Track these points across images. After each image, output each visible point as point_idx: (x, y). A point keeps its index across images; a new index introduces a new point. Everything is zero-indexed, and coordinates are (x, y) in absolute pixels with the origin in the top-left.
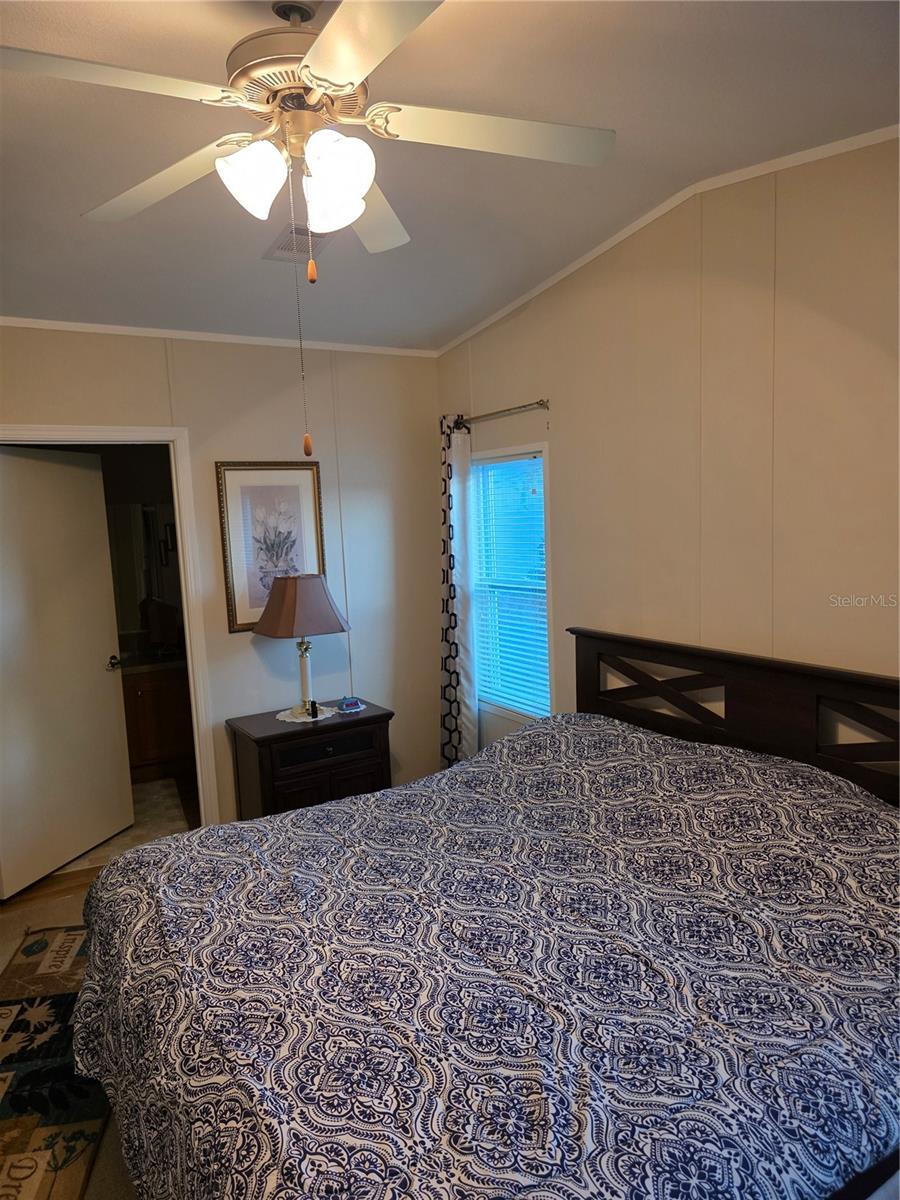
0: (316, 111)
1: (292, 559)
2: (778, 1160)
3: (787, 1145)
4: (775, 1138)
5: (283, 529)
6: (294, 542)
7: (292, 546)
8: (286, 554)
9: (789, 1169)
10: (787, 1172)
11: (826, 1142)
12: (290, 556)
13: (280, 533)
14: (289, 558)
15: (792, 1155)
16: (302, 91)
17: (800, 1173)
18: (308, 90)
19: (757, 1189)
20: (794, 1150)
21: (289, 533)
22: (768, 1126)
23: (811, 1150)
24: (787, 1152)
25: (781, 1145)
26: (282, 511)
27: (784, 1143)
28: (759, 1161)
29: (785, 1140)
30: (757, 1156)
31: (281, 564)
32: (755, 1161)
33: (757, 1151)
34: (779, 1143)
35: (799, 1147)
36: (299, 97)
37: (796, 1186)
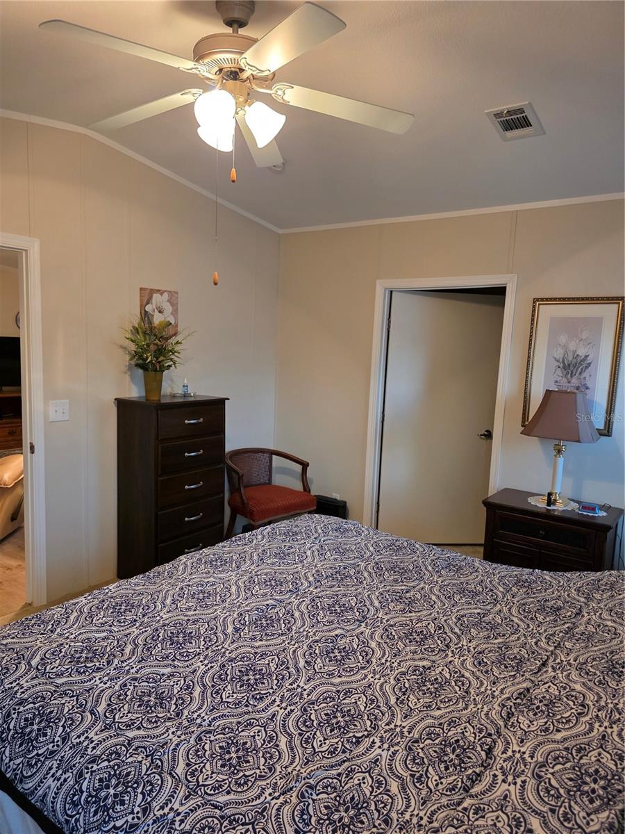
0: (243, 82)
1: (585, 378)
2: (60, 772)
3: (71, 774)
4: (74, 766)
5: (582, 352)
6: (589, 364)
7: (587, 367)
8: (580, 374)
9: (56, 782)
10: (54, 781)
11: (80, 802)
12: (584, 375)
13: (578, 355)
14: (582, 376)
15: (65, 780)
16: (238, 70)
17: (55, 789)
18: (242, 70)
19: (39, 765)
20: (68, 780)
21: (586, 357)
22: (82, 759)
23: (72, 792)
24: (66, 776)
25: (70, 771)
26: (584, 337)
27: (72, 772)
28: (56, 760)
29: (74, 773)
30: (60, 758)
31: (575, 382)
32: (56, 758)
33: (63, 757)
34: (72, 769)
35: (71, 783)
36: (236, 73)
37: (48, 790)
